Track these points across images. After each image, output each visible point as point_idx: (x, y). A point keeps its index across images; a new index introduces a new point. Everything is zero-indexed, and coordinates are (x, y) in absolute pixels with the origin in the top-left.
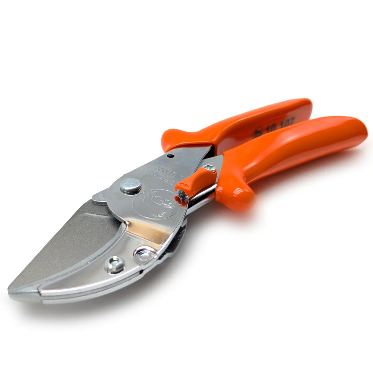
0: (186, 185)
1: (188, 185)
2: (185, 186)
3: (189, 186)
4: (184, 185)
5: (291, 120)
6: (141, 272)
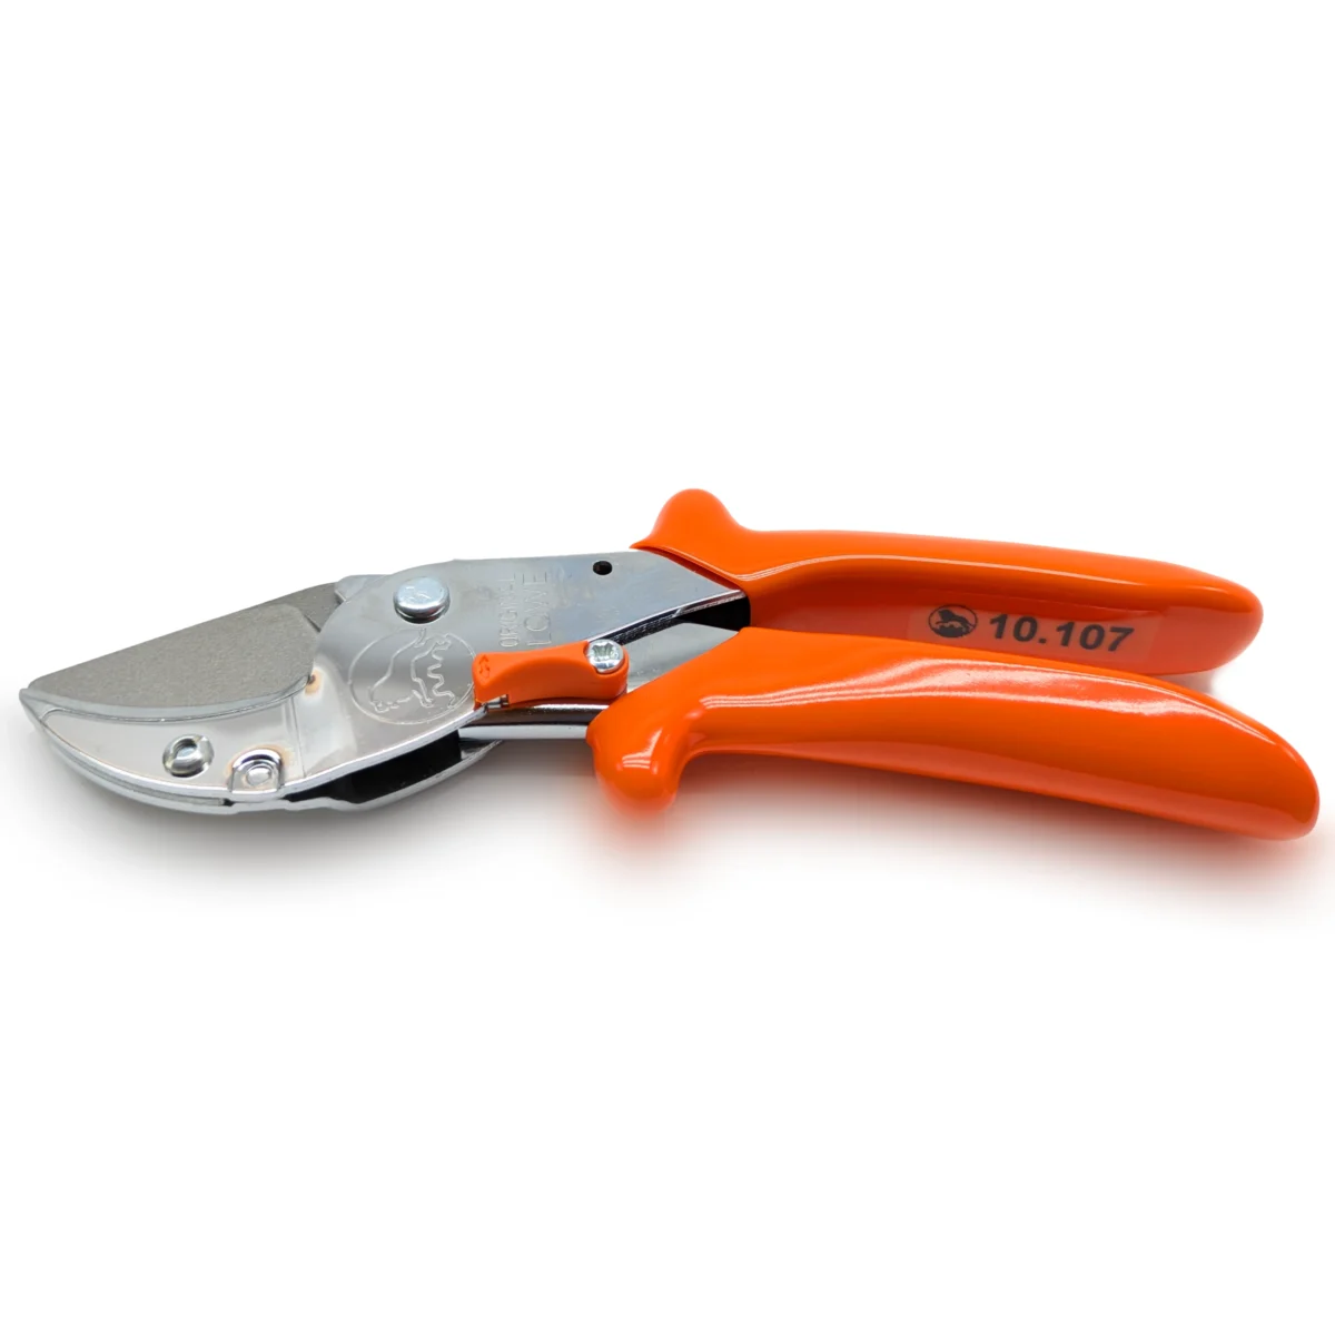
5: (1116, 635)
6: (228, 803)
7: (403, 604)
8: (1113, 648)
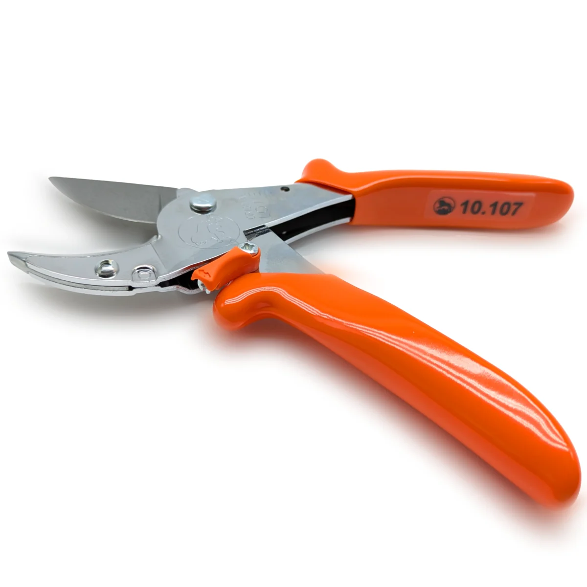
0: (207, 273)
1: (210, 273)
2: (205, 275)
3: (211, 275)
4: (205, 273)
5: (515, 207)
6: (131, 288)
7: (196, 204)
8: (513, 214)
